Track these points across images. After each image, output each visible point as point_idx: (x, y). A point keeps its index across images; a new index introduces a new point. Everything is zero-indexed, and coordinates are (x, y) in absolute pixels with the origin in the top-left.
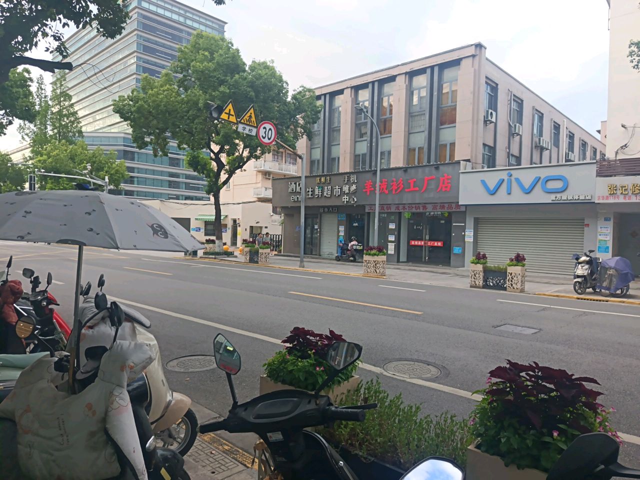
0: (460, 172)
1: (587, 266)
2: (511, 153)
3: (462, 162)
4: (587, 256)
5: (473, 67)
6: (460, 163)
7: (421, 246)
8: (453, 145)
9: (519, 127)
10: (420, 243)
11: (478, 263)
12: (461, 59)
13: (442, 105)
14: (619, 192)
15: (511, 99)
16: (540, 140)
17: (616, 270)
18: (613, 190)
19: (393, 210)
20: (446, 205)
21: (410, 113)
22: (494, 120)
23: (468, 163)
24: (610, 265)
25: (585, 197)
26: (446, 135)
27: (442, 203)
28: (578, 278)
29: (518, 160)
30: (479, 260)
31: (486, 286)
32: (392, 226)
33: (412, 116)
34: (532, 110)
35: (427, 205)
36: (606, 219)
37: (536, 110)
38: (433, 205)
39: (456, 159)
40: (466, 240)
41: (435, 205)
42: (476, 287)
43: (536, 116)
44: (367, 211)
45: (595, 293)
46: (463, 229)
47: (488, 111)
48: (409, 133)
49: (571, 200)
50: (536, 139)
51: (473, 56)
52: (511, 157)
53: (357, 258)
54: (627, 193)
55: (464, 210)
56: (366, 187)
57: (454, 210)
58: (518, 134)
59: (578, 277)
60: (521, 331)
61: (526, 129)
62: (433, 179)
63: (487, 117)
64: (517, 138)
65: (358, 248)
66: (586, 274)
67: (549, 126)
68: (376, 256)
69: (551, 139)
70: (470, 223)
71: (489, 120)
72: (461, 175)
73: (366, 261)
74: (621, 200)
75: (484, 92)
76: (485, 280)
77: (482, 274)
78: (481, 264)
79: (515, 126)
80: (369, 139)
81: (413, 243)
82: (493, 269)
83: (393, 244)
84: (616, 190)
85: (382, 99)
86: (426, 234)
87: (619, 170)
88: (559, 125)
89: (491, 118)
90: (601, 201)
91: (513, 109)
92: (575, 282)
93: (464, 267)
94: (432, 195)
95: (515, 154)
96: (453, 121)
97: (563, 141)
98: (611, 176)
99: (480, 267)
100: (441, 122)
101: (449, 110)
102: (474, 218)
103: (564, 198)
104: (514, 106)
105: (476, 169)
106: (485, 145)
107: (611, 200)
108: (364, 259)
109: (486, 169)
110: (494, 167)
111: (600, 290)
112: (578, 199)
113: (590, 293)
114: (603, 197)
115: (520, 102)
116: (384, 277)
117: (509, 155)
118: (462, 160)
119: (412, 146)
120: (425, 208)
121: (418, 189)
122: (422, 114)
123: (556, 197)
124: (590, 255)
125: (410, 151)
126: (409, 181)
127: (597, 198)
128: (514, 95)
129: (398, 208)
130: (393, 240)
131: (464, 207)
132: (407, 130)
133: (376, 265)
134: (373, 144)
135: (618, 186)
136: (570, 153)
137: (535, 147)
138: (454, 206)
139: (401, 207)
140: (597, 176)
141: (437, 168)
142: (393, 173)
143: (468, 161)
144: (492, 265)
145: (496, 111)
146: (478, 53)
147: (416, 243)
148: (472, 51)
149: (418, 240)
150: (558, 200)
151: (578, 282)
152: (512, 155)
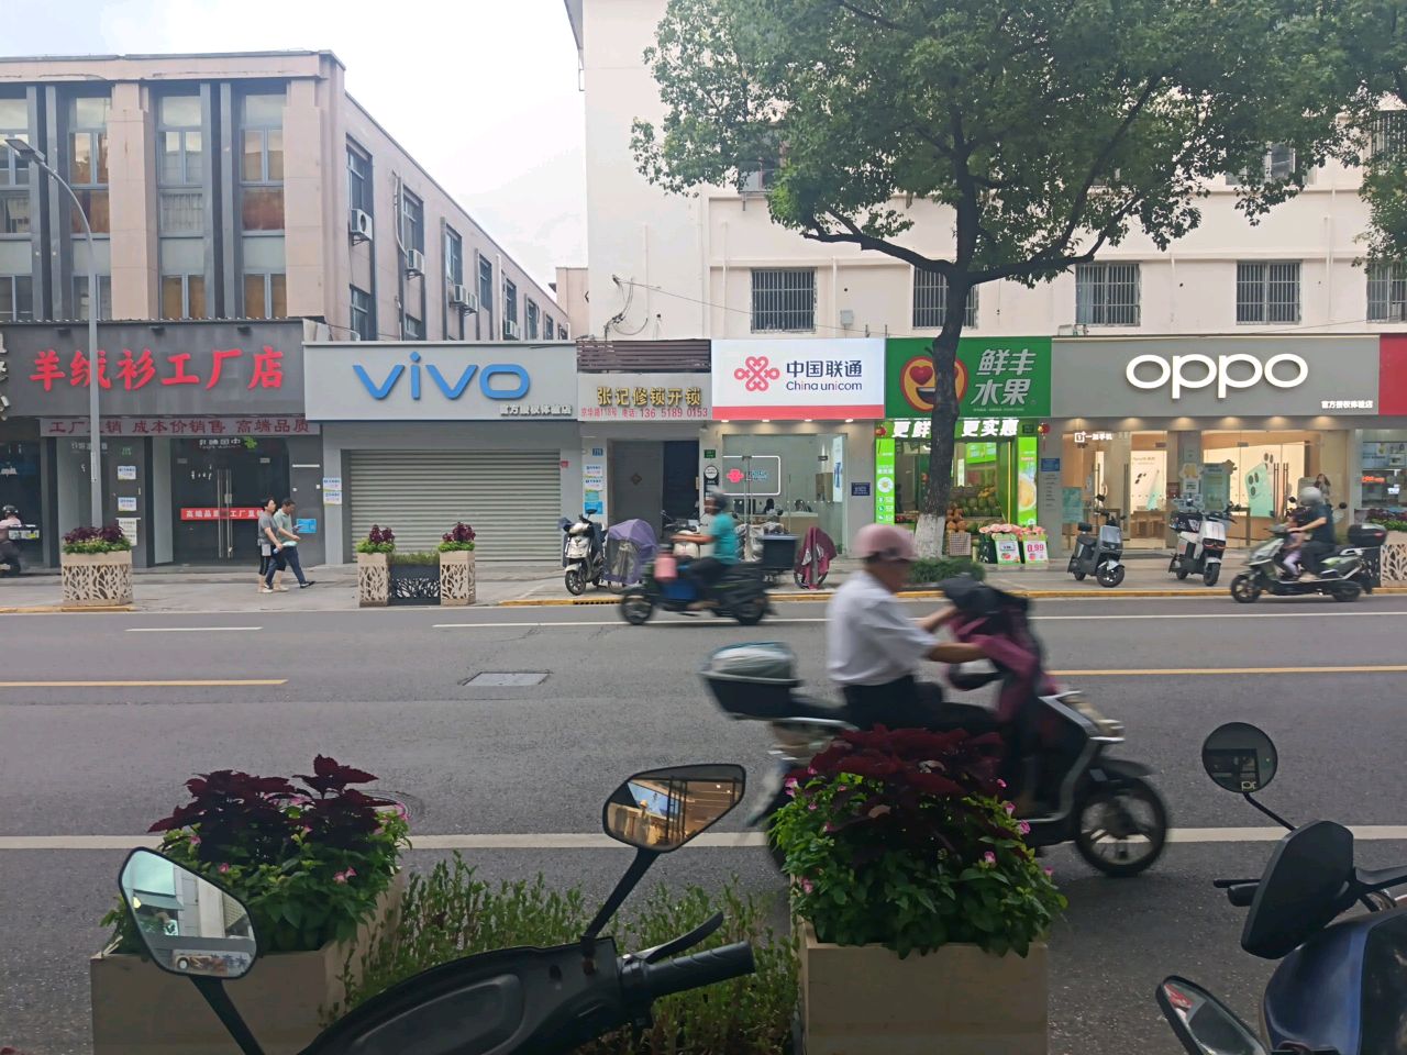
0: (303, 343)
1: (585, 541)
2: (406, 311)
3: (306, 322)
4: (585, 521)
5: (316, 104)
6: (302, 322)
7: (213, 522)
8: (279, 280)
9: (419, 257)
10: (208, 514)
11: (375, 550)
12: (288, 80)
13: (245, 180)
14: (615, 402)
15: (399, 194)
16: (458, 289)
17: (633, 544)
18: (606, 399)
19: (128, 430)
20: (273, 421)
21: (158, 187)
22: (368, 233)
23: (320, 324)
24: (623, 534)
25: (561, 409)
26: (261, 254)
27: (261, 416)
28: (570, 564)
29: (421, 327)
30: (377, 543)
31: (394, 600)
32: (127, 473)
33: (164, 196)
34: (439, 225)
35: (221, 420)
36: (596, 452)
37: (448, 226)
38: (241, 419)
39: (291, 312)
40: (326, 500)
41: (244, 420)
42: (373, 604)
43: (448, 239)
44: (45, 432)
45: (599, 589)
46: (319, 476)
47: (354, 214)
48: (160, 239)
49: (536, 414)
50: (451, 288)
51: (317, 80)
52: (405, 320)
53: (22, 563)
54: (627, 403)
55: (318, 433)
56: (39, 369)
57: (292, 432)
58: (418, 273)
59: (572, 561)
60: (515, 682)
61: (429, 262)
62: (236, 357)
63: (355, 227)
64: (416, 281)
65: (25, 535)
66: (584, 555)
67: (473, 262)
68: (101, 555)
69: (477, 290)
70: (332, 462)
71: (359, 234)
72: (306, 351)
73: (70, 569)
74: (620, 417)
75: (345, 167)
76: (393, 587)
77: (385, 575)
78: (382, 552)
79: (411, 253)
80: (37, 237)
81: (189, 514)
82: (410, 561)
83: (134, 520)
84: (610, 398)
85: (73, 137)
86: (225, 493)
87: (612, 362)
88: (490, 265)
89: (364, 230)
90: (587, 418)
91: (405, 217)
92: (568, 572)
93: (324, 563)
94: (235, 396)
95: (413, 315)
96: (276, 223)
97: (498, 298)
98: (599, 371)
99: (380, 559)
100: (246, 222)
101: (266, 196)
102: (342, 451)
103: (524, 410)
104: (406, 212)
105: (338, 339)
106: (353, 288)
107: (604, 417)
108: (63, 564)
109: (358, 341)
110: (375, 339)
111: (609, 583)
112: (549, 413)
113: (591, 591)
114: (590, 410)
115: (416, 203)
116: (131, 607)
117: (402, 315)
118: (307, 318)
119: (171, 269)
120: (216, 426)
121: (198, 380)
122: (193, 195)
123: (509, 409)
124: (590, 519)
125: (166, 284)
126: (170, 358)
127: (580, 412)
128: (405, 188)
129: (141, 426)
130: (133, 508)
131: (318, 426)
132: (154, 228)
133: (102, 577)
134: (54, 254)
135: (613, 391)
136: (511, 322)
137: (450, 303)
138: (291, 422)
139: (150, 423)
140: (578, 370)
141: (245, 331)
142: (124, 334)
143: (320, 319)
144: (407, 554)
145: (371, 214)
146: (327, 74)
147: (199, 514)
148: (312, 67)
149: (202, 506)
150: (512, 414)
151: (573, 571)
152: (409, 317)
